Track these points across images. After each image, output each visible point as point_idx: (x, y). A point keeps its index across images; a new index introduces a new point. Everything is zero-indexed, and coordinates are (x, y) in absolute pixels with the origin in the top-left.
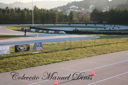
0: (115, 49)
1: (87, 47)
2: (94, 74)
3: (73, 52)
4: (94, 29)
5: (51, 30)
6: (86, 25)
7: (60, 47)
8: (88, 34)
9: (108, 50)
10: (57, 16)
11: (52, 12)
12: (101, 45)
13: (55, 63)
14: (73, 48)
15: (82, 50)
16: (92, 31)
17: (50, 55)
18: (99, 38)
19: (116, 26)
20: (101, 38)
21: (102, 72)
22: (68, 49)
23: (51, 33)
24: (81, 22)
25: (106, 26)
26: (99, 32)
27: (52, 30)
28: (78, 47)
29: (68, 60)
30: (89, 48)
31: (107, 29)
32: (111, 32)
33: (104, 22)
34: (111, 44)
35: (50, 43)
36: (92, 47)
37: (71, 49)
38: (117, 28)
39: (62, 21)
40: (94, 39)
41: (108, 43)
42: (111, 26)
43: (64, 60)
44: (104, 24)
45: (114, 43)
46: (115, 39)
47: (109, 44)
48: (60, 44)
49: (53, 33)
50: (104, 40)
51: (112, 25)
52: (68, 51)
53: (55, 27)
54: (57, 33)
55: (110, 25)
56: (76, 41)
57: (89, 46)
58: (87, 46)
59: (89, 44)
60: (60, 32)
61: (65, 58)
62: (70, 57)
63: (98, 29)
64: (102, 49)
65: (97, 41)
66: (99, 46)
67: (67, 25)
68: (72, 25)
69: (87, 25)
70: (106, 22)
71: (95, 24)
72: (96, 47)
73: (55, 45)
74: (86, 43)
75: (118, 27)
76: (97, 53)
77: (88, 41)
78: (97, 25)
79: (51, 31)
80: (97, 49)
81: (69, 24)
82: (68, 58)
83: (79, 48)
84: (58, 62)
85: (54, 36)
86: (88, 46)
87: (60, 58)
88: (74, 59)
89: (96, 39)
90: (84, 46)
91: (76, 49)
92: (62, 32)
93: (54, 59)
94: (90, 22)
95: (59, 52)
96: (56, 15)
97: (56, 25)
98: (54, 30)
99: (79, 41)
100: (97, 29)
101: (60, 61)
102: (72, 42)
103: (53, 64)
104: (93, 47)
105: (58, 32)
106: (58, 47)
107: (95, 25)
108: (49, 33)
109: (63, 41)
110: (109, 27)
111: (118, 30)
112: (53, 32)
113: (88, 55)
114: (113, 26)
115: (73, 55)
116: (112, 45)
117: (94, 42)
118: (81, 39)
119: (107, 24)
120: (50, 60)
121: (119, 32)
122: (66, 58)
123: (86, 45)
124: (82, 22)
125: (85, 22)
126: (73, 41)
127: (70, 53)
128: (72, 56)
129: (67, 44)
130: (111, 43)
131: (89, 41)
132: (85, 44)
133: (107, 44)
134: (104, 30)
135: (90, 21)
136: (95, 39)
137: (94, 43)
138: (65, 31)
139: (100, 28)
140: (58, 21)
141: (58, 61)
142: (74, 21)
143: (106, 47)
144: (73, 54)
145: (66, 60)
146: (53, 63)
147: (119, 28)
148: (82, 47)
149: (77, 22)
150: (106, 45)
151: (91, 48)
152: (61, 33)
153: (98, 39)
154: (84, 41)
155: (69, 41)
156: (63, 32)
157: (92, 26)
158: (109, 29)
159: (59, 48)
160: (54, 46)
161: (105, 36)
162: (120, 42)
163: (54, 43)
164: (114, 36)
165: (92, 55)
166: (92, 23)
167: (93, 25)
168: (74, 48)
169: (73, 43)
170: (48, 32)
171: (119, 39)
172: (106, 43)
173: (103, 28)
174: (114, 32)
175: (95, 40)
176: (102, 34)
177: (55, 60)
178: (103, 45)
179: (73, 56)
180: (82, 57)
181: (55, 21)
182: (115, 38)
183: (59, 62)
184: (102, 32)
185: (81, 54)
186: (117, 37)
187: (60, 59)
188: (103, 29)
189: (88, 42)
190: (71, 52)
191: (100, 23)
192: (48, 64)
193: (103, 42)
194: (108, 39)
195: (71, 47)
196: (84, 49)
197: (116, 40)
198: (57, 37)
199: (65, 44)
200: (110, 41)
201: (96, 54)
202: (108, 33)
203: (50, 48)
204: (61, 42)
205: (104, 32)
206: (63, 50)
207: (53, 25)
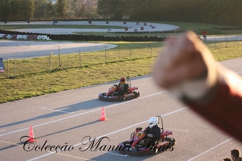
0: (145, 69)
2: (104, 118)
3: (64, 76)
4: (106, 30)
5: (21, 34)
6: (90, 22)
7: (39, 66)
8: (93, 41)
9: (133, 71)
10: (33, 5)
12: (119, 62)
13: (29, 97)
14: (64, 69)
15: (82, 72)
16: (103, 35)
17: (18, 82)
18: (114, 48)
19: (147, 24)
20: (119, 47)
21: (121, 114)
22: (54, 70)
23: (20, 39)
24: (79, 16)
25: (128, 24)
26: (115, 36)
27: (24, 34)
28: (74, 66)
29: (55, 92)
30: (96, 68)
31: (129, 30)
32: (137, 35)
33: (124, 17)
34: (138, 59)
35: (20, 60)
36: (101, 66)
37: (60, 70)
38: (149, 28)
39: (43, 16)
40: (104, 50)
41: (131, 58)
42: (138, 24)
43: (47, 91)
44: (125, 21)
45: (144, 56)
46: (146, 49)
47: (134, 60)
48: (38, 61)
49: (26, 40)
50: (124, 53)
51: (140, 23)
52: (54, 74)
53: (29, 28)
54: (34, 39)
55: (136, 23)
56: (71, 54)
57: (95, 64)
58: (91, 63)
59: (94, 60)
60: (39, 37)
61: (48, 87)
62: (58, 85)
63: (113, 30)
64: (121, 69)
65: (111, 53)
66: (114, 64)
69: (92, 22)
70: (128, 17)
71: (107, 20)
72: (109, 65)
73: (28, 62)
74: (90, 57)
75: (151, 26)
76: (110, 77)
77: (93, 54)
78: (111, 23)
79: (21, 36)
80: (110, 70)
82: (53, 88)
83: (76, 68)
84: (34, 96)
85: (26, 44)
86: (93, 65)
87: (39, 88)
88: (67, 90)
89: (108, 50)
90: (86, 64)
91: (70, 71)
92: (43, 36)
93: (27, 91)
94: (97, 16)
95: (36, 77)
96: (31, 3)
97: (31, 23)
98: (28, 34)
99: (75, 54)
100: (110, 30)
101: (39, 93)
102: (61, 56)
103: (24, 99)
104: (103, 65)
105: (36, 38)
106: (34, 66)
107: (107, 23)
108: (16, 40)
109: (45, 55)
110: (133, 27)
111: (151, 33)
112: (25, 37)
113: (94, 80)
114: (141, 24)
115: (64, 82)
116: (139, 61)
117: (105, 57)
118: (79, 50)
119: (131, 20)
120: (19, 92)
121: (154, 35)
122: (50, 89)
123: (89, 62)
124: (82, 17)
125: (88, 16)
126: (64, 53)
127: (58, 79)
128: (62, 84)
129: (52, 61)
130: (138, 57)
131: (95, 53)
132: (87, 60)
133: (129, 60)
134: (124, 33)
135: (98, 15)
136: (106, 50)
137: (104, 59)
138: (48, 35)
139: (117, 27)
140: (35, 16)
141: (34, 93)
142: (66, 15)
143: (128, 64)
144: (64, 80)
145: (50, 92)
146: (26, 97)
147: (153, 28)
148: (82, 65)
149: (72, 17)
150: (128, 62)
151: (99, 68)
152: (42, 40)
153: (112, 49)
154: (86, 55)
155: (56, 55)
156: (45, 38)
157: (101, 25)
158: (134, 31)
159: (37, 69)
160: (27, 65)
162: (155, 55)
163: (26, 59)
164: (144, 44)
165: (101, 80)
166: (102, 18)
167: (104, 23)
168: (67, 68)
169: (64, 58)
170: (16, 37)
171: (152, 49)
172: (129, 58)
173: (122, 28)
174: (143, 35)
175: (107, 52)
176: (120, 40)
177: (28, 93)
178: (122, 62)
179: (64, 84)
180: (82, 86)
181: (30, 16)
182: (145, 48)
183: (37, 95)
184: (120, 35)
185: (80, 79)
186: (149, 46)
187: (38, 90)
188: (123, 30)
189: (93, 57)
190: (61, 76)
191: (117, 18)
192: (16, 100)
193: (123, 56)
194: (132, 50)
195: (60, 66)
196: (85, 71)
197: (148, 52)
199: (48, 60)
200: (137, 53)
201: (109, 79)
202: (132, 37)
203: (20, 70)
204: (41, 57)
205: (125, 35)
206: (45, 72)
207: (26, 23)
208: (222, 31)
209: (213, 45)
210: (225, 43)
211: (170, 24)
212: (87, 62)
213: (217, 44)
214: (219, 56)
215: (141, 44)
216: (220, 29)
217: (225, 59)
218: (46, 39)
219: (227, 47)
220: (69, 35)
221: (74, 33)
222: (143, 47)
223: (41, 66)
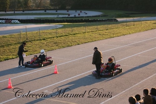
0: (81, 40)
1: (47, 38)
2: (57, 72)
3: (30, 46)
4: (56, 16)
5: (1, 19)
6: (45, 11)
7: (13, 39)
8: (48, 23)
9: (74, 42)
10: (8, 1)
12: (65, 36)
13: (8, 60)
14: (29, 41)
15: (41, 43)
18: (62, 27)
20: (64, 27)
21: (67, 69)
23: (1, 23)
24: (38, 7)
25: (70, 12)
26: (62, 19)
27: (3, 19)
28: (36, 39)
30: (50, 40)
31: (71, 16)
32: (76, 19)
33: (67, 8)
34: (77, 34)
35: (1, 36)
36: (53, 39)
37: (27, 42)
39: (15, 8)
40: (55, 29)
41: (73, 33)
42: (76, 12)
44: (68, 10)
45: (81, 32)
46: (82, 27)
47: (74, 34)
48: (13, 36)
49: (4, 23)
50: (68, 30)
51: (77, 11)
53: (6, 15)
54: (9, 23)
55: (75, 11)
56: (34, 32)
57: (50, 38)
58: (47, 37)
59: (49, 35)
60: (13, 21)
63: (61, 16)
64: (66, 40)
65: (60, 30)
66: (62, 37)
67: (21, 12)
68: (27, 12)
69: (47, 11)
70: (70, 8)
71: (57, 10)
72: (59, 38)
73: (6, 37)
75: (85, 13)
76: (60, 46)
77: (48, 31)
78: (59, 12)
79: (1, 21)
80: (60, 41)
81: (23, 11)
83: (37, 40)
84: (11, 59)
85: (5, 26)
86: (48, 38)
87: (14, 54)
88: (32, 54)
89: (58, 29)
90: (43, 38)
91: (34, 42)
92: (15, 21)
95: (12, 47)
97: (7, 13)
98: (5, 19)
99: (36, 31)
100: (58, 16)
102: (28, 33)
103: (5, 61)
104: (55, 38)
105: (11, 22)
106: (10, 40)
107: (57, 11)
109: (17, 32)
110: (73, 14)
111: (85, 17)
112: (4, 21)
113: (49, 48)
114: (79, 12)
115: (30, 50)
116: (78, 35)
117: (56, 33)
118: (39, 29)
120: (1, 57)
121: (87, 19)
123: (46, 37)
124: (40, 8)
125: (44, 7)
126: (29, 31)
127: (26, 47)
129: (22, 36)
130: (77, 32)
131: (50, 31)
133: (71, 35)
134: (68, 17)
135: (50, 6)
136: (56, 29)
137: (55, 34)
138: (19, 20)
139: (63, 14)
141: (11, 57)
142: (30, 7)
143: (71, 37)
144: (30, 48)
147: (86, 14)
148: (41, 39)
149: (34, 8)
150: (71, 36)
151: (52, 40)
152: (14, 23)
153: (60, 28)
154: (43, 32)
155: (24, 33)
156: (16, 22)
158: (74, 16)
159: (12, 41)
160: (5, 39)
161: (70, 24)
162: (88, 31)
163: (5, 35)
164: (81, 24)
165: (53, 48)
166: (53, 8)
167: (54, 12)
168: (31, 41)
169: (29, 34)
171: (86, 27)
172: (71, 33)
173: (66, 14)
174: (80, 19)
175: (57, 30)
176: (65, 22)
177: (7, 57)
178: (67, 36)
179: (30, 51)
181: (6, 8)
183: (13, 58)
184: (65, 19)
185: (40, 47)
186: (84, 26)
188: (67, 16)
189: (48, 33)
190: (28, 46)
191: (63, 8)
193: (67, 32)
194: (73, 28)
195: (27, 39)
196: (43, 42)
197: (83, 29)
198: (10, 28)
199: (19, 36)
200: (76, 30)
202: (73, 20)
203: (1, 42)
204: (14, 34)
205: (68, 19)
206: (17, 43)
208: (131, 15)
209: (125, 24)
210: (133, 22)
211: (97, 11)
212: (44, 36)
213: (128, 23)
214: (129, 31)
215: (79, 24)
216: (129, 14)
217: (133, 33)
218: (17, 23)
219: (134, 25)
220: (32, 20)
221: (35, 18)
222: (80, 26)
223: (15, 39)
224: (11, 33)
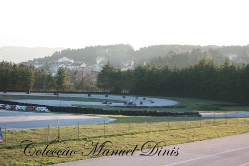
1: (89, 138)
3: (62, 148)
5: (19, 104)
6: (89, 95)
7: (37, 137)
8: (92, 114)
9: (131, 145)
10: (33, 76)
11: (24, 68)
12: (118, 135)
14: (62, 141)
15: (80, 144)
16: (101, 108)
17: (16, 152)
18: (113, 122)
19: (146, 98)
20: (118, 121)
22: (53, 142)
23: (19, 109)
24: (78, 89)
25: (128, 98)
26: (114, 109)
27: (23, 104)
28: (72, 138)
29: (53, 164)
32: (136, 110)
33: (123, 91)
34: (137, 133)
35: (18, 130)
36: (99, 140)
37: (58, 142)
38: (149, 102)
39: (42, 88)
40: (103, 124)
41: (130, 132)
42: (137, 98)
43: (45, 163)
44: (124, 95)
45: (143, 131)
46: (145, 124)
47: (132, 134)
48: (37, 132)
49: (24, 111)
50: (123, 127)
51: (139, 98)
52: (52, 146)
53: (28, 99)
54: (33, 110)
55: (135, 97)
56: (69, 127)
57: (94, 137)
58: (90, 136)
59: (93, 133)
60: (38, 108)
61: (45, 159)
63: (114, 104)
64: (119, 143)
65: (110, 127)
66: (113, 138)
67: (52, 95)
68: (61, 95)
69: (91, 95)
70: (127, 92)
71: (107, 94)
72: (108, 138)
73: (27, 133)
74: (88, 130)
75: (150, 101)
77: (92, 127)
78: (110, 97)
79: (21, 106)
81: (55, 93)
82: (51, 160)
83: (74, 140)
85: (25, 115)
86: (92, 138)
87: (37, 159)
88: (65, 162)
89: (107, 124)
90: (84, 137)
91: (68, 143)
92: (41, 107)
93: (25, 162)
94: (96, 90)
96: (31, 74)
97: (31, 94)
98: (27, 104)
99: (74, 126)
101: (37, 164)
102: (60, 128)
104: (102, 138)
105: (34, 109)
106: (33, 137)
107: (107, 96)
108: (15, 110)
109: (44, 126)
111: (151, 107)
112: (24, 107)
114: (141, 98)
116: (138, 135)
117: (104, 130)
118: (78, 122)
119: (130, 94)
120: (17, 162)
121: (153, 110)
122: (47, 160)
123: (88, 135)
124: (81, 89)
125: (88, 89)
126: (63, 125)
129: (51, 132)
130: (137, 131)
131: (94, 126)
132: (86, 133)
133: (128, 134)
134: (123, 107)
135: (97, 88)
136: (105, 123)
137: (103, 132)
138: (47, 107)
139: (117, 101)
140: (35, 87)
141: (32, 164)
142: (65, 87)
143: (127, 139)
145: (48, 164)
147: (153, 102)
148: (80, 138)
149: (71, 89)
150: (126, 136)
151: (97, 141)
152: (40, 111)
153: (111, 123)
154: (84, 127)
155: (55, 127)
156: (44, 109)
157: (100, 98)
159: (35, 140)
160: (25, 137)
161: (126, 118)
162: (154, 129)
163: (25, 130)
164: (143, 118)
166: (101, 92)
167: (103, 97)
168: (65, 140)
169: (63, 130)
170: (15, 107)
171: (152, 123)
172: (127, 132)
173: (121, 102)
174: (142, 110)
175: (106, 125)
176: (119, 114)
178: (120, 135)
180: (79, 159)
181: (29, 87)
182: (144, 122)
184: (119, 109)
186: (149, 121)
187: (36, 161)
188: (122, 104)
189: (92, 130)
190: (59, 148)
191: (117, 92)
193: (122, 129)
194: (131, 124)
195: (58, 137)
196: (83, 143)
197: (147, 127)
198: (32, 117)
199: (47, 132)
200: (136, 127)
202: (131, 111)
203: (18, 140)
204: (39, 128)
205: (124, 110)
206: (43, 143)
207: (25, 94)
208: (222, 108)
209: (212, 120)
210: (224, 119)
211: (169, 99)
212: (85, 135)
213: (217, 120)
214: (218, 132)
215: (141, 119)
216: (219, 105)
217: (224, 136)
218: (44, 111)
219: (226, 124)
220: (68, 107)
221: (73, 105)
222: (142, 121)
223: (40, 137)
224: (34, 127)
